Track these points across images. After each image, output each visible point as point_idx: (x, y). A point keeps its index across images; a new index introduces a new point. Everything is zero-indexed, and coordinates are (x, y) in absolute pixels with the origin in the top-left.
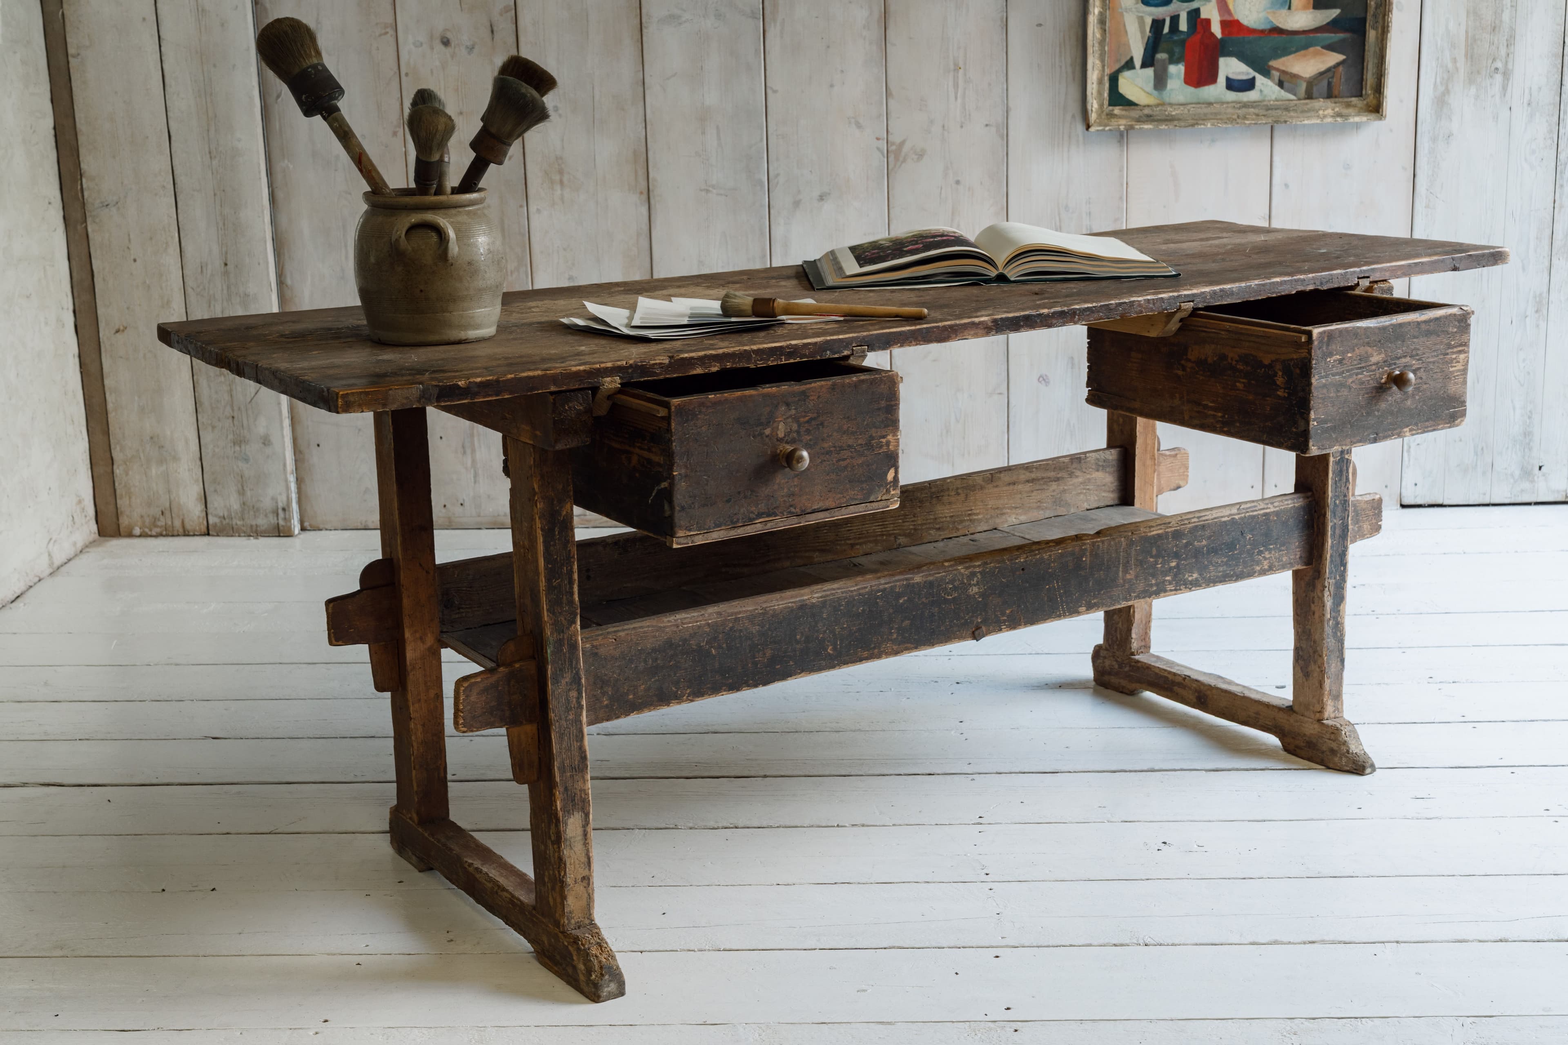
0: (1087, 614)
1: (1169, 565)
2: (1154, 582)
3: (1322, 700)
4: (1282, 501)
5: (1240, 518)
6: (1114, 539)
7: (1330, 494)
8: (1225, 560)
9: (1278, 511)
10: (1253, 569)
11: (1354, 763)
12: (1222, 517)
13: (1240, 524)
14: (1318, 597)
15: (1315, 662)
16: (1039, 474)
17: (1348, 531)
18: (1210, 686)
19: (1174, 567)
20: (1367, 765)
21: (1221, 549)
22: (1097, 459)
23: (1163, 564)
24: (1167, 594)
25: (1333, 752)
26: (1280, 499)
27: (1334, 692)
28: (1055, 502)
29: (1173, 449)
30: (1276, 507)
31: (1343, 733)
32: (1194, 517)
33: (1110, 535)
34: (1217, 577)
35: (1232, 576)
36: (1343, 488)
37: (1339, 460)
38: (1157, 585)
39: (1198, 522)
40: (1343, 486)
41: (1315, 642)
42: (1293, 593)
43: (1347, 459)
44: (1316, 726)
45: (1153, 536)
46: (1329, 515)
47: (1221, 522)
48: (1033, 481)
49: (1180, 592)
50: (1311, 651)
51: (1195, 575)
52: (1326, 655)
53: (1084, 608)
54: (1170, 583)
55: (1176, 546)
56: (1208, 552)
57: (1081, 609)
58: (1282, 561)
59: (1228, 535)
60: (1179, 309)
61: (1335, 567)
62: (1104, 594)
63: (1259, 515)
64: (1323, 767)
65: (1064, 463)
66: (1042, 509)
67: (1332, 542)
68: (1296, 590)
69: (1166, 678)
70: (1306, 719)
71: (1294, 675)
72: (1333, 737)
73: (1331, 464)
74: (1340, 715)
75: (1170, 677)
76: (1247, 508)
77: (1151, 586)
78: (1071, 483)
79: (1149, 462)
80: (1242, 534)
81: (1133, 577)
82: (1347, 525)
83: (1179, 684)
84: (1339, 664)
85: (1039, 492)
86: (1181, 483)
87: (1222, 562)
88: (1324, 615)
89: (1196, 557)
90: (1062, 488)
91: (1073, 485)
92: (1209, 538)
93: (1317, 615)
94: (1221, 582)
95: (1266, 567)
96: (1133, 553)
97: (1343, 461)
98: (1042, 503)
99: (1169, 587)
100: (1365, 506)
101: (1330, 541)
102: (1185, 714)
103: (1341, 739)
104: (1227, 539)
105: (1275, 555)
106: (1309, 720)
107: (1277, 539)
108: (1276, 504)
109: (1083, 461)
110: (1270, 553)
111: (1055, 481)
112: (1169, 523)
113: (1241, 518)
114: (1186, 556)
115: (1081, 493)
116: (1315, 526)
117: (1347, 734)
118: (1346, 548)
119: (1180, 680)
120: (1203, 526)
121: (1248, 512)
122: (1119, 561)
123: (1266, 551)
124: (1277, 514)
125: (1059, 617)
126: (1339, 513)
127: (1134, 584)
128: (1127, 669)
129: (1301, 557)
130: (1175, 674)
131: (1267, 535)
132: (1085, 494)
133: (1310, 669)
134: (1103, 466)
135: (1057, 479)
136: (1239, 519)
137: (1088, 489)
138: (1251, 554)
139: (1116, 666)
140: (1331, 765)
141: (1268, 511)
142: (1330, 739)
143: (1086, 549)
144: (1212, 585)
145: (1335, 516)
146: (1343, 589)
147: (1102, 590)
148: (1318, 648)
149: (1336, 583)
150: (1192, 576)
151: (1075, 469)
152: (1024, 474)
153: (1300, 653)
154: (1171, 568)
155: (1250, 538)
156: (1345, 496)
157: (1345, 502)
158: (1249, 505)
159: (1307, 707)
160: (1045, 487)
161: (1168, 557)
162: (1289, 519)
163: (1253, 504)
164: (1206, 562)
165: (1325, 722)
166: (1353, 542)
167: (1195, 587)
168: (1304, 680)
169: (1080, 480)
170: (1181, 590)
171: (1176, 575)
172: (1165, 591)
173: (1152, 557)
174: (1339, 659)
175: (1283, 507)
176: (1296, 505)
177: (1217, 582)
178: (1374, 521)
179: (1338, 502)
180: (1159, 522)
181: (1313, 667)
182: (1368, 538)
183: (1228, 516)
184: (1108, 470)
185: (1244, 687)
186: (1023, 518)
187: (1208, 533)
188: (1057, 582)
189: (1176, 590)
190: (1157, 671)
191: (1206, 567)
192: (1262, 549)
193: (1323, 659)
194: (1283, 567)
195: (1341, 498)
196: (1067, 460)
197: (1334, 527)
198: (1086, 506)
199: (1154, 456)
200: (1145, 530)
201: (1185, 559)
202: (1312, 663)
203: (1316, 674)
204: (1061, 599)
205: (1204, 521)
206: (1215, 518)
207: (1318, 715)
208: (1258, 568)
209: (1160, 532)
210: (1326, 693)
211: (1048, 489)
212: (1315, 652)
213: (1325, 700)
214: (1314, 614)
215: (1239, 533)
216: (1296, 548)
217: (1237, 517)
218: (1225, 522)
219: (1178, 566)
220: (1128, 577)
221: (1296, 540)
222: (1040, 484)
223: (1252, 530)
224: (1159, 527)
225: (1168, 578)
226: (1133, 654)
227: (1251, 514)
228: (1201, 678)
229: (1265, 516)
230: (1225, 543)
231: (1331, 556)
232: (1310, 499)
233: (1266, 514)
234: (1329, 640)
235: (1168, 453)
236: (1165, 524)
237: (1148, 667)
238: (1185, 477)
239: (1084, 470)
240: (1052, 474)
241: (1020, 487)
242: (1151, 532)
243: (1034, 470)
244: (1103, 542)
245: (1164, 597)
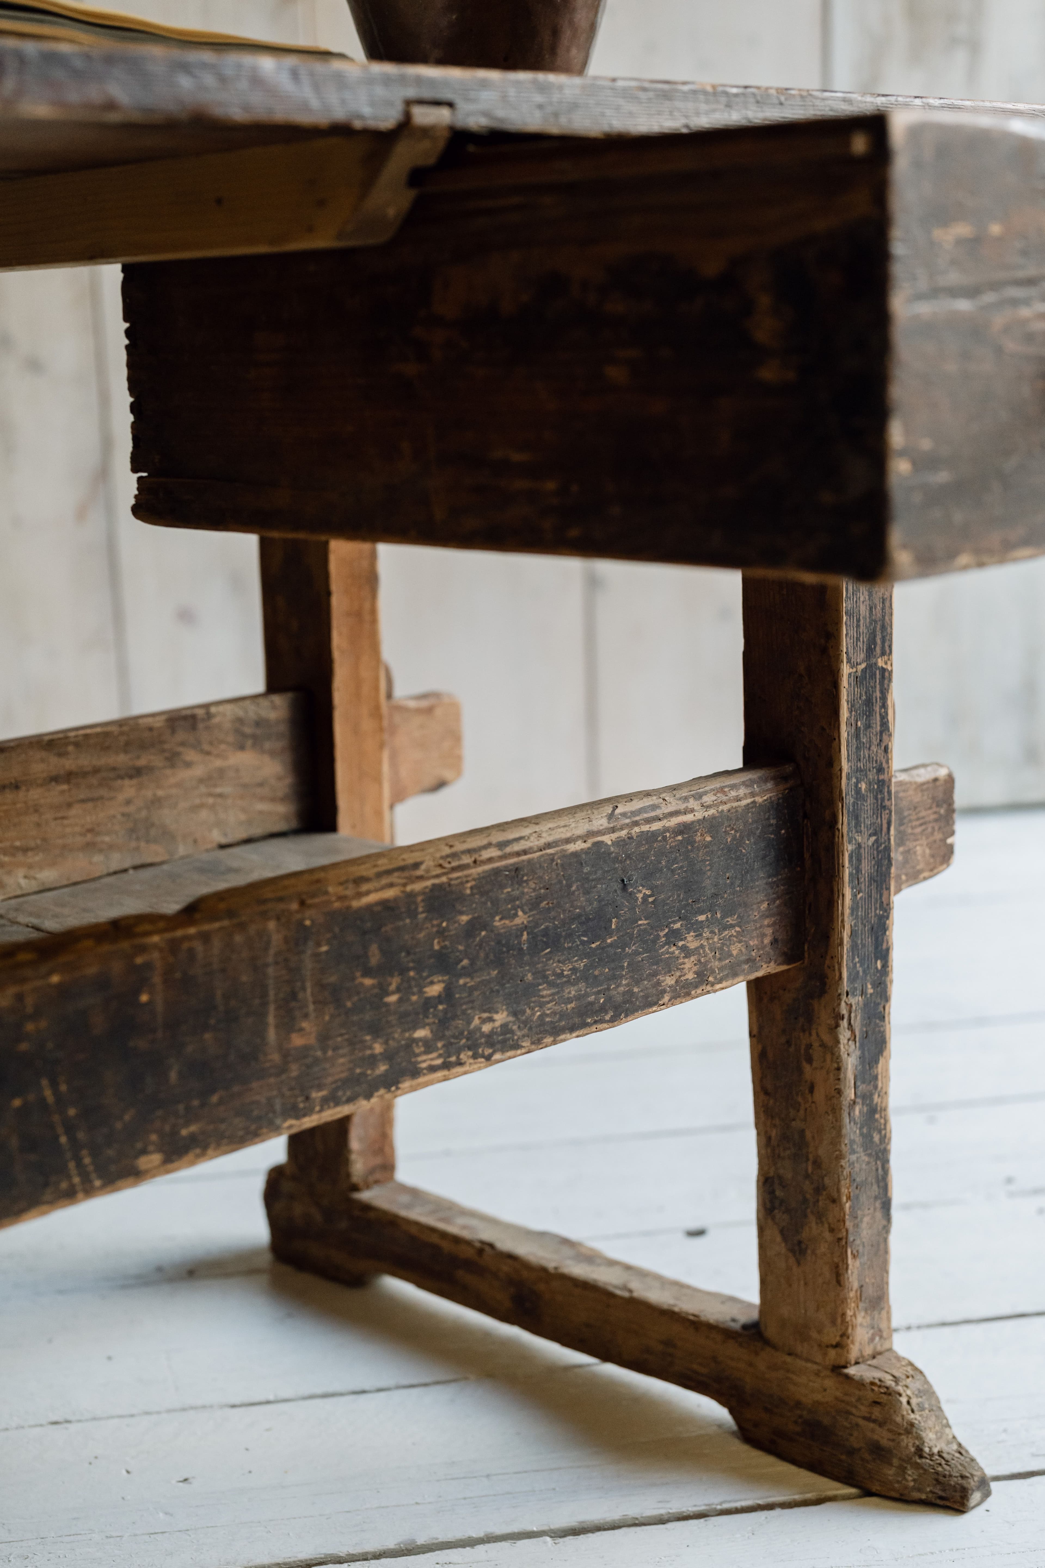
0: (168, 1172)
1: (421, 992)
2: (378, 1048)
3: (844, 1315)
4: (721, 790)
5: (618, 843)
6: (242, 927)
7: (845, 766)
8: (582, 965)
9: (713, 817)
10: (658, 983)
11: (938, 1482)
12: (568, 841)
13: (616, 860)
14: (823, 1045)
15: (820, 1217)
16: (85, 761)
17: (890, 864)
18: (544, 1270)
19: (439, 999)
20: (972, 1483)
21: (570, 935)
22: (240, 720)
23: (404, 990)
24: (421, 1080)
25: (879, 1452)
26: (716, 784)
27: (870, 1291)
28: (132, 831)
29: (424, 696)
30: (709, 807)
31: (904, 1400)
32: (489, 845)
33: (231, 914)
34: (563, 1015)
35: (603, 1009)
36: (874, 748)
37: (864, 671)
38: (388, 1056)
39: (501, 858)
40: (875, 741)
41: (817, 1163)
42: (751, 1035)
43: (883, 670)
44: (830, 1383)
45: (369, 907)
46: (845, 823)
47: (564, 855)
48: (69, 777)
49: (459, 1069)
50: (808, 1187)
51: (501, 1017)
52: (849, 1198)
53: (156, 1158)
54: (429, 1046)
55: (441, 933)
56: (535, 947)
57: (144, 1162)
58: (730, 955)
59: (587, 892)
60: (405, 125)
61: (862, 963)
62: (221, 1102)
63: (666, 830)
64: (853, 1491)
65: (151, 729)
66: (101, 851)
67: (854, 896)
68: (761, 1028)
69: (436, 1248)
70: (800, 1363)
71: (762, 1247)
72: (877, 1412)
73: (844, 682)
74: (886, 1346)
75: (445, 1245)
76: (634, 813)
77: (373, 1061)
78: (172, 780)
79: (367, 725)
80: (624, 887)
81: (312, 1040)
82: (888, 849)
83: (469, 1265)
84: (879, 1215)
85: (90, 805)
86: (447, 774)
87: (574, 970)
88: (839, 1092)
89: (499, 962)
90: (149, 794)
91: (179, 785)
92: (534, 904)
93: (819, 1095)
94: (572, 1029)
95: (690, 976)
96: (308, 965)
97: (873, 676)
98: (98, 834)
99: (426, 1060)
100: (917, 798)
101: (848, 892)
102: (487, 1335)
103: (898, 1419)
104: (583, 903)
105: (711, 939)
106: (809, 1365)
107: (714, 896)
108: (708, 799)
109: (201, 726)
110: (699, 936)
111: (131, 777)
112: (416, 865)
113: (620, 843)
114: (473, 963)
115: (202, 806)
116: (807, 856)
117: (914, 1401)
118: (886, 910)
119: (469, 1253)
120: (517, 869)
121: (636, 824)
122: (264, 995)
123: (689, 931)
124: (711, 825)
125: (70, 1196)
126: (867, 818)
127: (317, 1061)
128: (343, 1225)
129: (775, 942)
130: (456, 1240)
131: (689, 886)
132: (212, 807)
133: (805, 1234)
134: (254, 737)
135: (137, 772)
136: (616, 843)
137: (220, 795)
138: (650, 945)
139: (318, 1217)
140: (875, 1488)
141: (689, 818)
142: (868, 1419)
143: (148, 966)
144: (549, 1040)
145: (858, 825)
146: (883, 1018)
147: (213, 1091)
148: (827, 1180)
149: (866, 1005)
150: (491, 1020)
151: (183, 744)
152: (43, 760)
153: (778, 1193)
154: (428, 1003)
155: (645, 898)
156: (880, 770)
157: (881, 786)
158: (636, 805)
159: (802, 1332)
160: (103, 792)
161: (419, 969)
162: (742, 837)
163: (647, 802)
164: (529, 977)
165: (852, 1371)
166: (899, 890)
167: (503, 1051)
168: (792, 1260)
169: (198, 771)
170: (460, 1063)
171: (444, 1022)
172: (415, 1073)
173: (367, 973)
174: (878, 1204)
175: (725, 808)
176: (759, 800)
177: (563, 1030)
178: (938, 836)
179: (863, 786)
180: (384, 864)
181: (812, 1228)
182: (925, 879)
183: (584, 838)
184: (267, 745)
185: (628, 1268)
186: (48, 875)
187: (529, 890)
188: (54, 1084)
189: (447, 1066)
190: (414, 1230)
191: (530, 991)
192: (677, 926)
193: (842, 1209)
194: (732, 973)
195: (872, 775)
196: (158, 723)
197: (857, 856)
198: (217, 836)
199: (377, 708)
200: (340, 890)
201: (468, 972)
202: (812, 1219)
203: (823, 1248)
204: (73, 1139)
205: (518, 854)
206: (549, 845)
207: (832, 1353)
208: (670, 981)
209: (389, 894)
210: (852, 1294)
211: (111, 799)
212: (819, 1189)
213: (849, 1313)
214: (812, 1089)
215: (617, 886)
216: (764, 916)
217: (607, 839)
218: (575, 854)
219: (448, 995)
220: (297, 1041)
221: (761, 897)
222: (90, 787)
223: (648, 876)
224: (384, 881)
225: (420, 1033)
226: (355, 1188)
227: (645, 828)
228: (524, 1250)
229: (681, 833)
230: (579, 916)
231: (853, 934)
232: (791, 783)
233: (684, 829)
234: (853, 1157)
235: (412, 704)
236: (402, 869)
237: (392, 1222)
238: (455, 761)
239: (206, 747)
240: (121, 759)
241: (35, 794)
242: (360, 895)
243: (70, 748)
244: (205, 937)
245: (413, 1089)
